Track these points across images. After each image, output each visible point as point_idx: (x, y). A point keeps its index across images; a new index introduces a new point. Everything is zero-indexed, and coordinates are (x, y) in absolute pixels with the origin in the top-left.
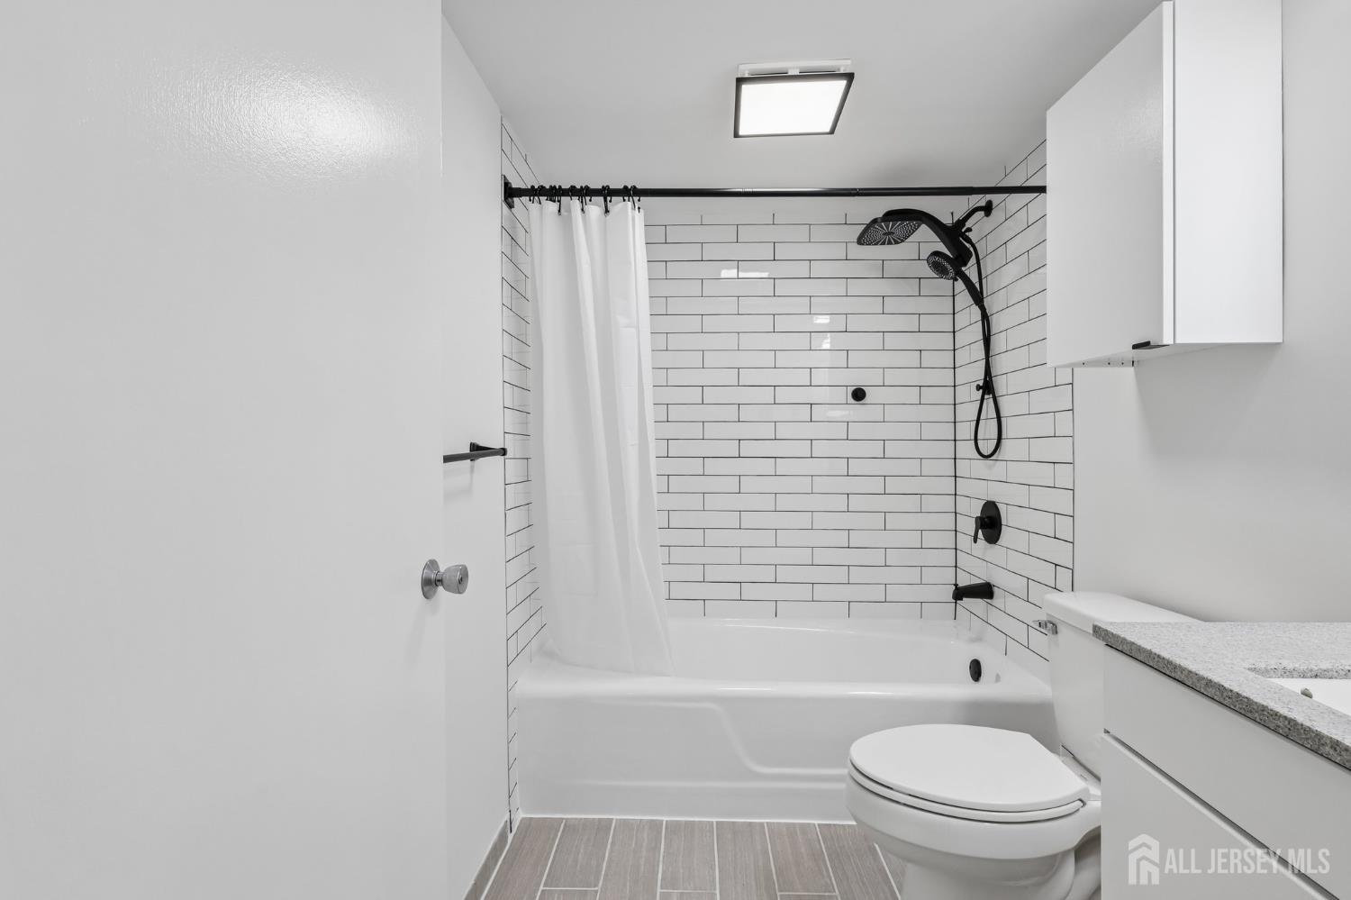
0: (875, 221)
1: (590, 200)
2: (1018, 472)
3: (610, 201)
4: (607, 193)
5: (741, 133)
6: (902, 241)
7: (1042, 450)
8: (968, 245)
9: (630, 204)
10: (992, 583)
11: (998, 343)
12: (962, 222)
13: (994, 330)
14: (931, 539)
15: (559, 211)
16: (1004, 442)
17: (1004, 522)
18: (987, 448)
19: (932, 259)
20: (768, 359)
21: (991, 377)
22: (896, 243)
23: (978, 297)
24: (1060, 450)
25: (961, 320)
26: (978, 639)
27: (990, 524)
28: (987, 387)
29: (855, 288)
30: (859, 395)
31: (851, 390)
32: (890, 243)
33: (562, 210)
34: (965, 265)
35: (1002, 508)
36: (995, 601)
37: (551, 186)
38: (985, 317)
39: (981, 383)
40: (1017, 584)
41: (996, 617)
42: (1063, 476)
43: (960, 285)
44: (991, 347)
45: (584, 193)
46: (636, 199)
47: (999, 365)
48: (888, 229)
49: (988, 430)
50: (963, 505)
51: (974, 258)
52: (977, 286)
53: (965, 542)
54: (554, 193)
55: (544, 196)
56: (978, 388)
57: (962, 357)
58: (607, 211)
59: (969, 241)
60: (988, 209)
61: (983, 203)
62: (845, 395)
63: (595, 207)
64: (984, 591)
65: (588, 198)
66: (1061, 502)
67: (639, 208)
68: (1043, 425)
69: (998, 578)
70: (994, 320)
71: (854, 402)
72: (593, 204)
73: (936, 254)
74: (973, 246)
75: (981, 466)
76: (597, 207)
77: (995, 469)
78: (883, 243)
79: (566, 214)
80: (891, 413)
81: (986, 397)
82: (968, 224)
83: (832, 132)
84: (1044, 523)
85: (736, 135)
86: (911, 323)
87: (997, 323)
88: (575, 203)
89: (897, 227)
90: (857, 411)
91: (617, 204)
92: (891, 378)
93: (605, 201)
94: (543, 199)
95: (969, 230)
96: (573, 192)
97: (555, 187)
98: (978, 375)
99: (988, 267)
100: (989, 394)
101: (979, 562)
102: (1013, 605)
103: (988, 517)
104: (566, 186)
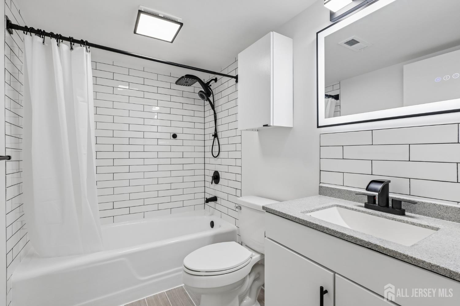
0: (183, 77)
1: (62, 42)
2: (224, 162)
3: (74, 45)
4: (72, 40)
5: (137, 32)
6: (190, 86)
7: (232, 155)
8: (210, 90)
9: (85, 48)
10: (217, 196)
11: (219, 122)
12: (209, 83)
13: (217, 118)
14: (197, 184)
15: (43, 42)
16: (220, 152)
17: (220, 177)
18: (216, 154)
19: (200, 93)
20: (141, 121)
21: (217, 132)
22: (188, 86)
23: (213, 107)
24: (237, 154)
25: (207, 114)
26: (212, 214)
27: (216, 178)
28: (215, 135)
29: (173, 99)
30: (175, 136)
31: (172, 134)
32: (186, 85)
33: (45, 42)
34: (210, 96)
35: (220, 173)
36: (217, 202)
37: (38, 29)
38: (215, 113)
39: (214, 134)
40: (224, 196)
41: (218, 206)
42: (239, 162)
43: (208, 103)
44: (217, 123)
45: (59, 37)
46: (88, 47)
47: (219, 129)
48: (187, 80)
49: (216, 149)
50: (207, 172)
51: (212, 94)
52: (213, 103)
53: (208, 184)
54: (40, 33)
55: (34, 33)
56: (213, 135)
57: (207, 125)
58: (72, 49)
59: (211, 89)
60: (216, 80)
61: (214, 78)
62: (169, 136)
63: (65, 46)
64: (214, 199)
65: (61, 40)
66: (238, 170)
67: (89, 51)
68: (232, 147)
69: (218, 194)
70: (217, 115)
71: (173, 138)
72: (63, 44)
73: (201, 91)
74: (212, 90)
75: (213, 160)
76: (66, 45)
77: (218, 161)
78: (184, 85)
79: (47, 45)
80: (185, 143)
81: (215, 138)
82: (210, 84)
83: (172, 42)
84: (233, 177)
85: (135, 32)
86: (192, 113)
87: (219, 116)
88: (54, 41)
89: (190, 80)
90: (174, 141)
91: (77, 47)
92: (186, 131)
93: (71, 44)
94: (33, 34)
95: (211, 86)
96: (51, 35)
97: (41, 30)
98: (213, 132)
99: (216, 98)
100: (216, 138)
101: (212, 190)
102: (223, 202)
103: (216, 176)
104: (48, 31)
